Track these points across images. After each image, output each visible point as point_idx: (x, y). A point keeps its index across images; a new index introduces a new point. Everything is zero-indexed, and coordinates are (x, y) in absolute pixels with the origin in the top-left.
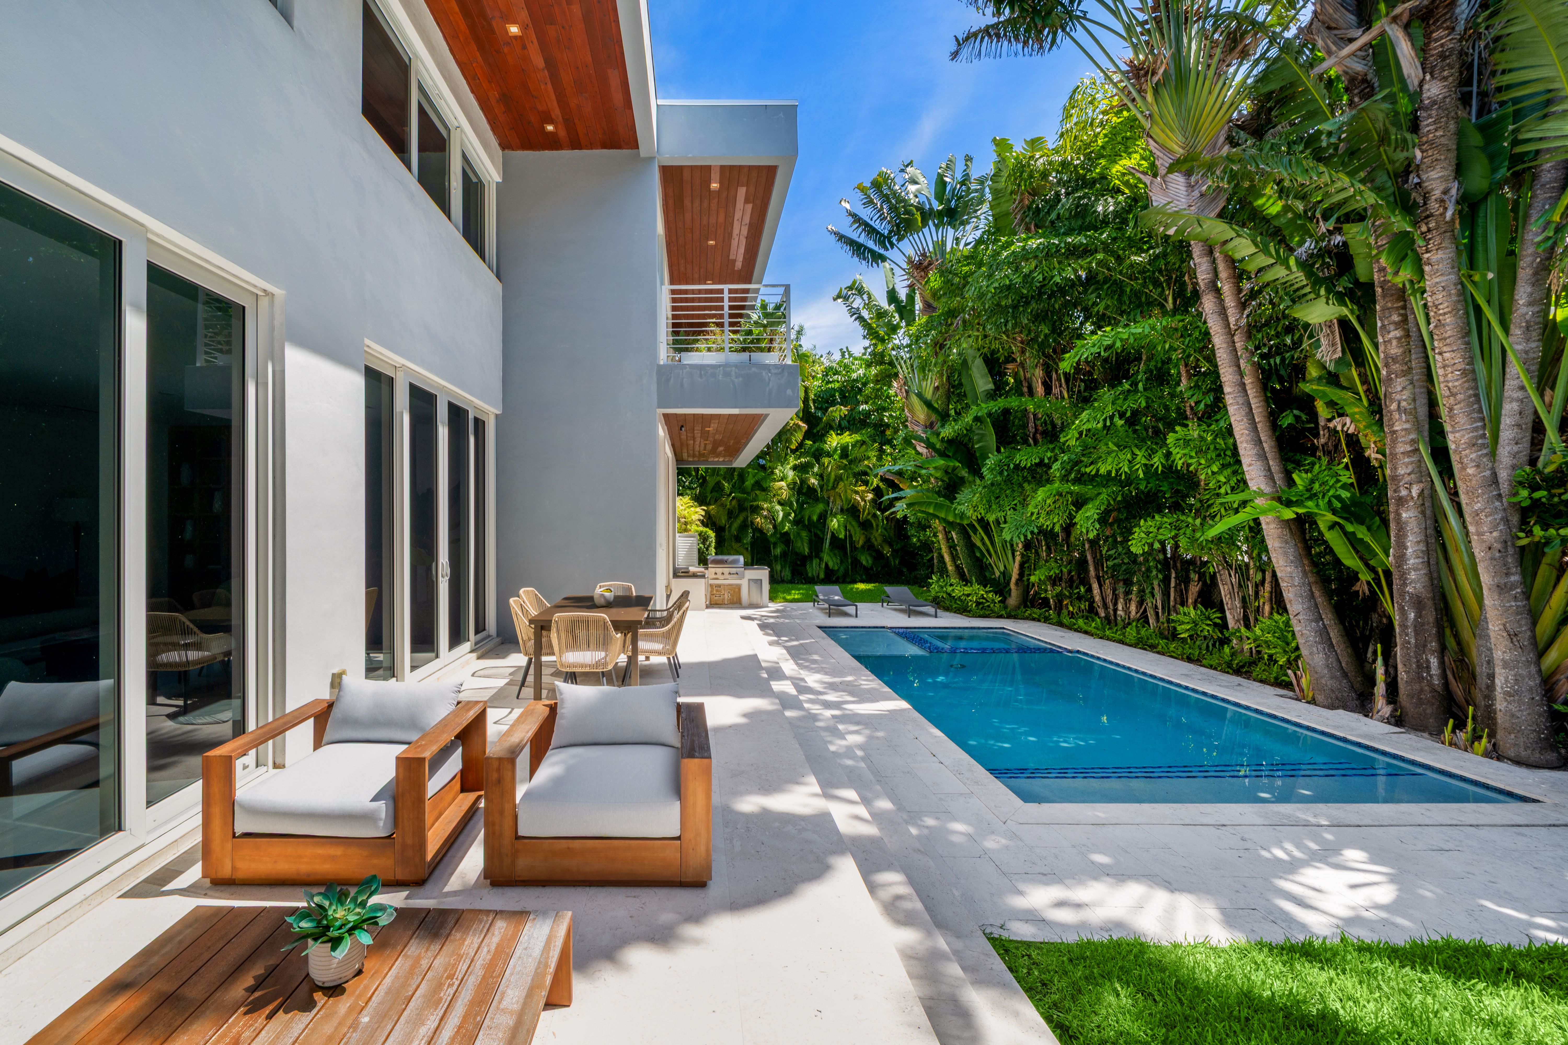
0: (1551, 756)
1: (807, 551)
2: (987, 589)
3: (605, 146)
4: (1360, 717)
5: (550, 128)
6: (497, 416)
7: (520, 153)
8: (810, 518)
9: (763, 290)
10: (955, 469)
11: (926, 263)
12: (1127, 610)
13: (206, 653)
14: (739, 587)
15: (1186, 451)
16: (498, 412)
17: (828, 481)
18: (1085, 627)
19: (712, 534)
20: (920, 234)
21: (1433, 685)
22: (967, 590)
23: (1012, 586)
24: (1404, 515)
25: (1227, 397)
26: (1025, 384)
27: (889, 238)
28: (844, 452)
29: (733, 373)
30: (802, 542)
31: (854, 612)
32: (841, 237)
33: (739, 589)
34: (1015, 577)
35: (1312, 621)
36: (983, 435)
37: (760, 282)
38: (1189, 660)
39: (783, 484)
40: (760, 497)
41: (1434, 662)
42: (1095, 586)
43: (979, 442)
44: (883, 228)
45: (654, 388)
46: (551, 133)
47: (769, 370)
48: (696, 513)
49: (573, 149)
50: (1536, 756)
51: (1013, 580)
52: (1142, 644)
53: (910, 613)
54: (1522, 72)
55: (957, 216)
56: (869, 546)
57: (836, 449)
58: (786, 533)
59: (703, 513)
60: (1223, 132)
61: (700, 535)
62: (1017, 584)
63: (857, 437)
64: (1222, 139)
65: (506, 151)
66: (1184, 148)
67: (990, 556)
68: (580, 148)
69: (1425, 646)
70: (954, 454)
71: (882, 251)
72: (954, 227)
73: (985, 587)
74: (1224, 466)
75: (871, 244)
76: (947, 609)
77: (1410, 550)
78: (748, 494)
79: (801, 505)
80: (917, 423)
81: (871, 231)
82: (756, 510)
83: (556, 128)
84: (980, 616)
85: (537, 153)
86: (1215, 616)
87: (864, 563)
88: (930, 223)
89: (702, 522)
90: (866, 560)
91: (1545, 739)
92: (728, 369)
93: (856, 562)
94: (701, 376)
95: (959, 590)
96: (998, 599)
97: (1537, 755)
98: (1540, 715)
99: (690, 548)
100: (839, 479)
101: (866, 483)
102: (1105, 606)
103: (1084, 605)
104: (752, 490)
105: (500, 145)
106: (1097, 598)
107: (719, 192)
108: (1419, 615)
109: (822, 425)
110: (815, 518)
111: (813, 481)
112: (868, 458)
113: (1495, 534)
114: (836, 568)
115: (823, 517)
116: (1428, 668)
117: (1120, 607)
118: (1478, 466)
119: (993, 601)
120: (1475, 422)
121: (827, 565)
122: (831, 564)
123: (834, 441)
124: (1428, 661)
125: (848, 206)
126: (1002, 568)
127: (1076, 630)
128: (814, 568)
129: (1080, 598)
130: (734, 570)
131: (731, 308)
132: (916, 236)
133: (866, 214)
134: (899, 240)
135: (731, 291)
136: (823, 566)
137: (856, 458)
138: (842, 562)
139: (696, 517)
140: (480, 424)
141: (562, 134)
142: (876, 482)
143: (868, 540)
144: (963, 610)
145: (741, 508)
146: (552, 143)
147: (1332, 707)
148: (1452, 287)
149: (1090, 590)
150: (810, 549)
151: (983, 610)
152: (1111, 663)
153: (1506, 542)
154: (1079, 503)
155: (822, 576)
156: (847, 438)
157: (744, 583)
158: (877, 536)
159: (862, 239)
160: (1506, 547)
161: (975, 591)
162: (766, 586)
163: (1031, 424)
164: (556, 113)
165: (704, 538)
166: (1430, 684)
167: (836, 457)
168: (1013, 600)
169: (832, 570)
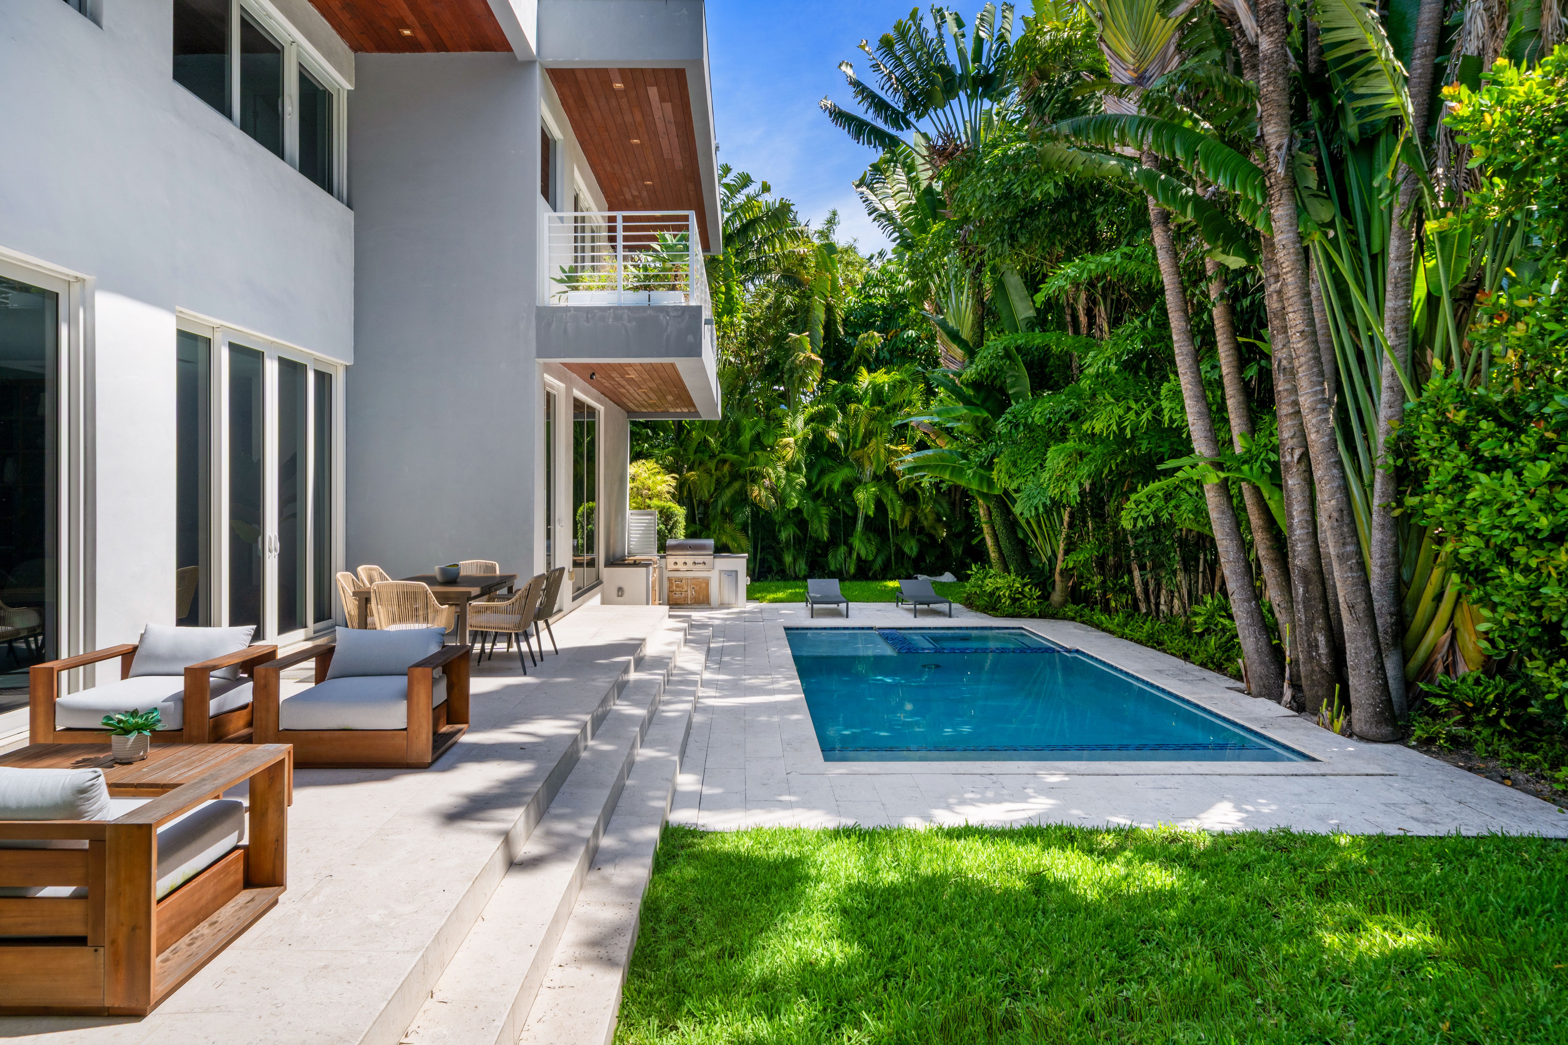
0: (1386, 730)
1: (826, 535)
2: (1026, 580)
3: (474, 48)
5: (407, 32)
6: (347, 368)
7: (376, 55)
8: (829, 488)
11: (950, 149)
12: (1169, 604)
13: (9, 628)
14: (707, 582)
15: (1173, 405)
16: (350, 363)
17: (855, 436)
19: (680, 512)
20: (947, 109)
21: (1322, 664)
22: (1002, 581)
23: (1057, 576)
24: (1290, 482)
25: (1175, 345)
26: (1068, 311)
27: (904, 116)
28: (878, 395)
29: (625, 316)
30: (821, 521)
31: (845, 612)
32: (840, 116)
33: (707, 584)
34: (1059, 565)
35: (1245, 600)
36: (1017, 378)
39: (791, 440)
40: (762, 460)
41: (1322, 639)
42: (1136, 574)
43: (1013, 386)
44: (897, 103)
45: (532, 333)
46: (408, 36)
47: (668, 313)
48: (665, 483)
49: (438, 51)
50: (1373, 731)
51: (1058, 569)
53: (916, 612)
54: (1339, 31)
55: (995, 84)
56: (916, 527)
57: (866, 392)
58: (795, 510)
59: (674, 483)
60: (1173, 40)
61: (661, 512)
62: (1062, 574)
63: (896, 376)
64: (1172, 48)
65: (359, 53)
66: (1134, 57)
67: (1036, 537)
68: (448, 51)
69: (1313, 623)
70: (984, 402)
71: (893, 131)
72: (991, 98)
73: (1023, 578)
75: (880, 124)
76: (976, 608)
77: (1296, 520)
78: (744, 455)
79: (814, 469)
80: (953, 359)
81: (880, 105)
82: (755, 477)
83: (413, 31)
85: (396, 55)
87: (907, 551)
88: (962, 94)
89: (673, 496)
90: (911, 548)
91: (1381, 713)
92: (620, 312)
94: (588, 320)
95: (993, 583)
96: (1038, 594)
97: (1374, 729)
98: (1375, 689)
99: (647, 529)
100: (869, 434)
102: (1147, 600)
104: (751, 449)
105: (351, 47)
106: (1138, 589)
107: (625, 91)
108: (1306, 591)
109: (853, 358)
110: (836, 487)
111: (834, 436)
112: (911, 404)
113: (1333, 502)
114: (871, 558)
115: (849, 487)
116: (1317, 646)
117: (1162, 600)
118: (1317, 432)
119: (1031, 597)
120: (1315, 386)
121: (858, 555)
122: (863, 554)
123: (865, 379)
124: (1316, 639)
125: (850, 72)
126: (1049, 554)
127: (1103, 630)
128: (836, 559)
129: (1123, 590)
130: (699, 559)
131: (626, 239)
132: (940, 112)
133: (874, 83)
134: (919, 117)
135: (625, 219)
136: (854, 556)
137: (893, 404)
138: (879, 551)
139: (664, 488)
140: (324, 380)
141: (422, 37)
143: (915, 520)
145: (735, 476)
146: (412, 46)
148: (1291, 246)
150: (830, 531)
151: (1014, 608)
153: (1342, 511)
155: (853, 569)
156: (882, 378)
157: (714, 577)
158: (927, 514)
159: (870, 117)
160: (1342, 516)
161: (1010, 584)
162: (744, 580)
163: (1075, 364)
164: (411, 18)
165: (666, 516)
166: (1319, 665)
167: (866, 403)
168: (1058, 595)
169: (865, 561)
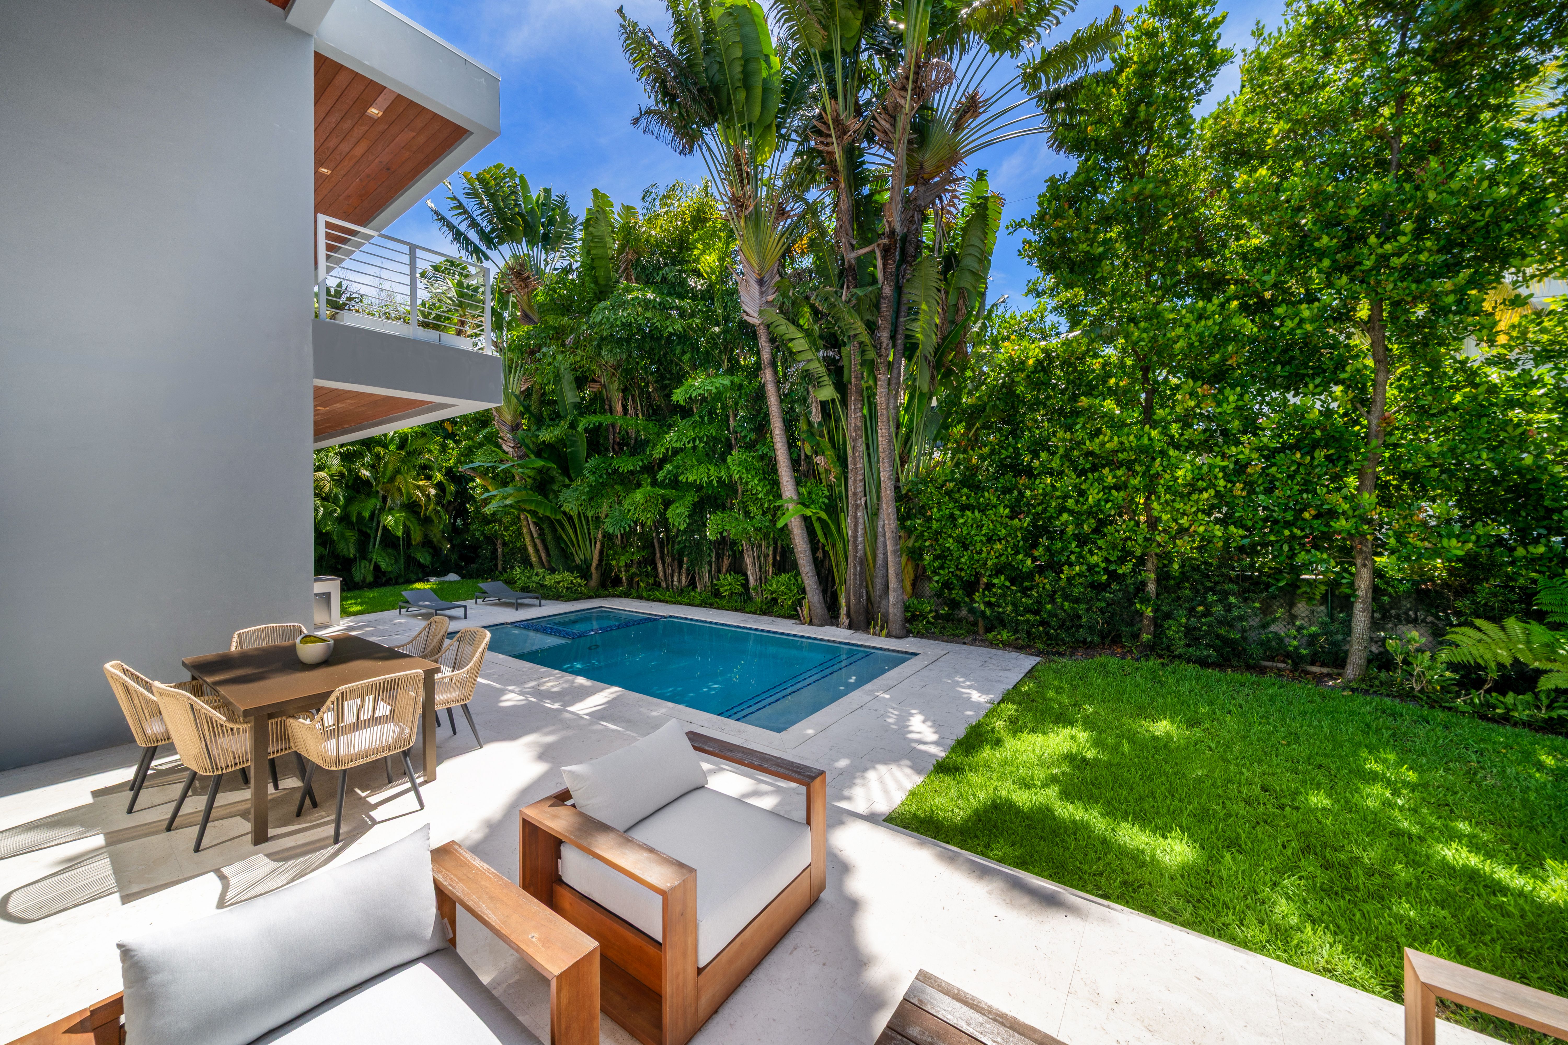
2: (573, 575)
4: (834, 628)
8: (359, 515)
9: (377, 240)
10: (549, 469)
11: (526, 275)
12: (680, 581)
17: (384, 473)
18: (662, 597)
22: (558, 577)
23: (593, 570)
24: (859, 514)
26: (607, 402)
28: (402, 443)
30: (347, 542)
31: (463, 615)
34: (595, 563)
35: (813, 576)
36: (575, 442)
37: (378, 230)
38: (736, 610)
39: (327, 476)
42: (660, 565)
43: (571, 446)
51: (594, 565)
52: (704, 604)
53: (518, 606)
56: (427, 543)
57: (392, 439)
58: (327, 533)
62: (597, 568)
67: (573, 545)
73: (572, 573)
74: (760, 480)
76: (546, 597)
77: (859, 533)
79: (349, 500)
80: (504, 423)
84: (575, 600)
86: (741, 578)
87: (422, 561)
90: (423, 557)
93: (411, 561)
95: (550, 580)
96: (584, 583)
100: (397, 471)
101: (429, 478)
102: (666, 580)
103: (651, 581)
106: (661, 574)
108: (861, 568)
110: (367, 515)
111: (366, 473)
112: (430, 451)
114: (390, 569)
115: (377, 514)
117: (675, 579)
119: (580, 585)
121: (376, 566)
122: (383, 566)
126: (582, 557)
127: (653, 600)
128: (360, 572)
129: (648, 575)
136: (372, 567)
137: (415, 450)
138: (396, 562)
142: (439, 476)
143: (427, 537)
144: (558, 597)
147: (822, 625)
149: (655, 568)
150: (358, 549)
151: (573, 595)
152: (697, 620)
154: (667, 503)
155: (370, 578)
158: (436, 533)
161: (565, 578)
162: (338, 599)
163: (611, 436)
167: (392, 447)
168: (594, 581)
